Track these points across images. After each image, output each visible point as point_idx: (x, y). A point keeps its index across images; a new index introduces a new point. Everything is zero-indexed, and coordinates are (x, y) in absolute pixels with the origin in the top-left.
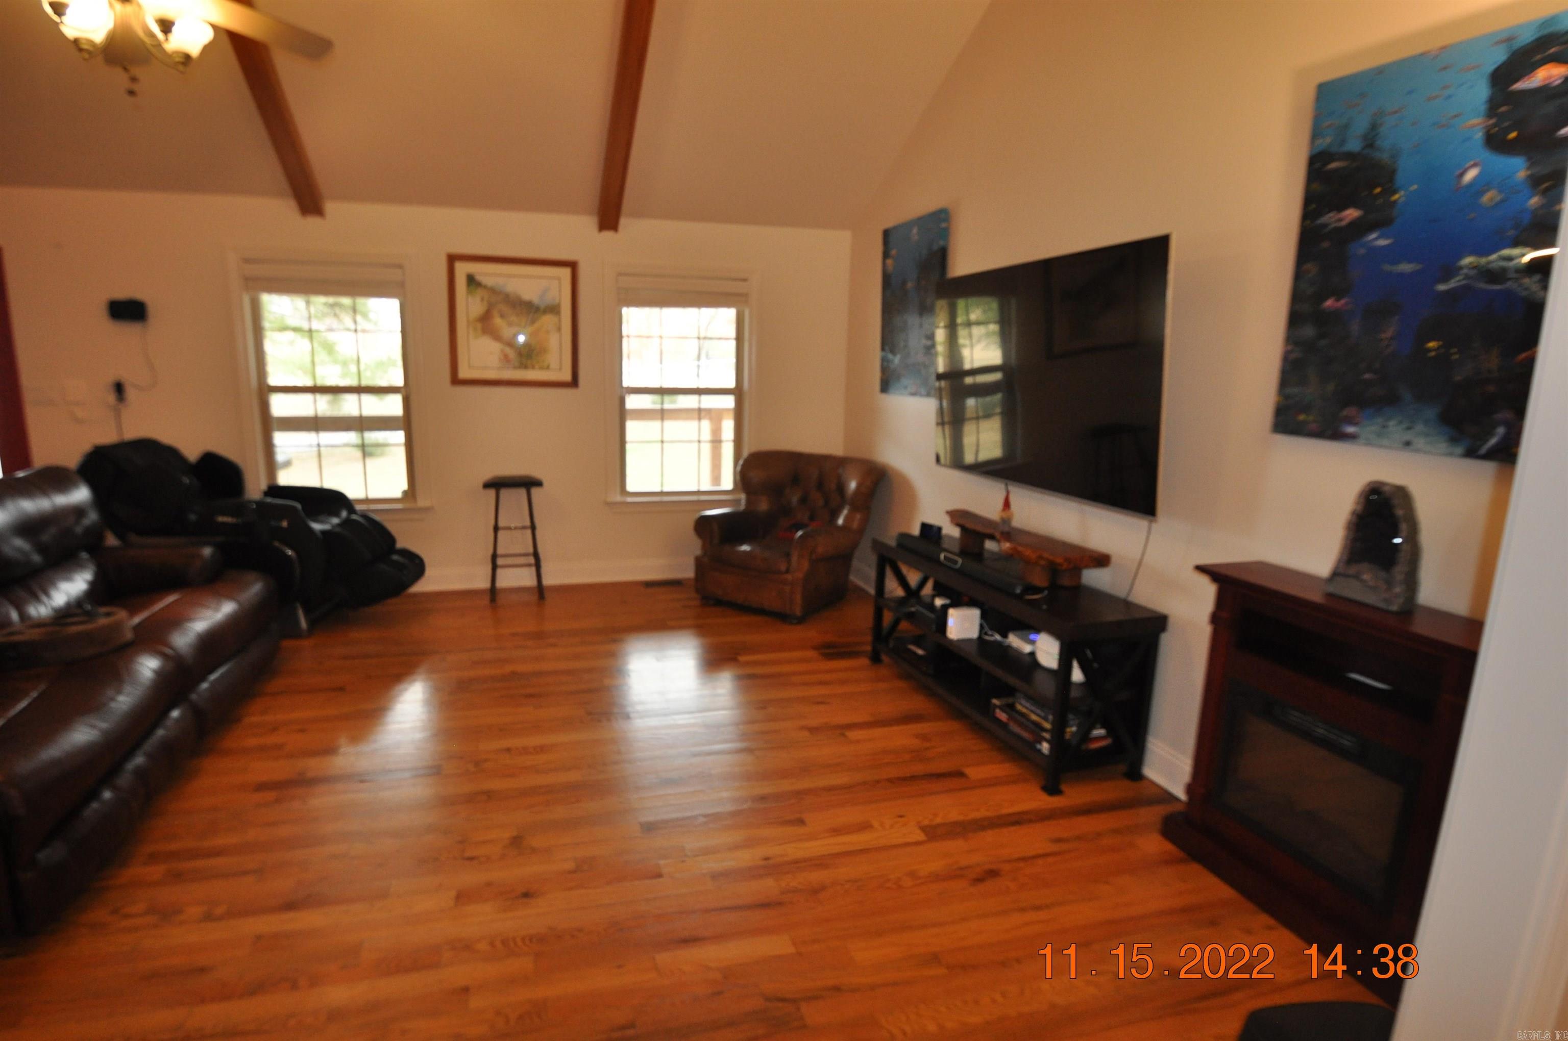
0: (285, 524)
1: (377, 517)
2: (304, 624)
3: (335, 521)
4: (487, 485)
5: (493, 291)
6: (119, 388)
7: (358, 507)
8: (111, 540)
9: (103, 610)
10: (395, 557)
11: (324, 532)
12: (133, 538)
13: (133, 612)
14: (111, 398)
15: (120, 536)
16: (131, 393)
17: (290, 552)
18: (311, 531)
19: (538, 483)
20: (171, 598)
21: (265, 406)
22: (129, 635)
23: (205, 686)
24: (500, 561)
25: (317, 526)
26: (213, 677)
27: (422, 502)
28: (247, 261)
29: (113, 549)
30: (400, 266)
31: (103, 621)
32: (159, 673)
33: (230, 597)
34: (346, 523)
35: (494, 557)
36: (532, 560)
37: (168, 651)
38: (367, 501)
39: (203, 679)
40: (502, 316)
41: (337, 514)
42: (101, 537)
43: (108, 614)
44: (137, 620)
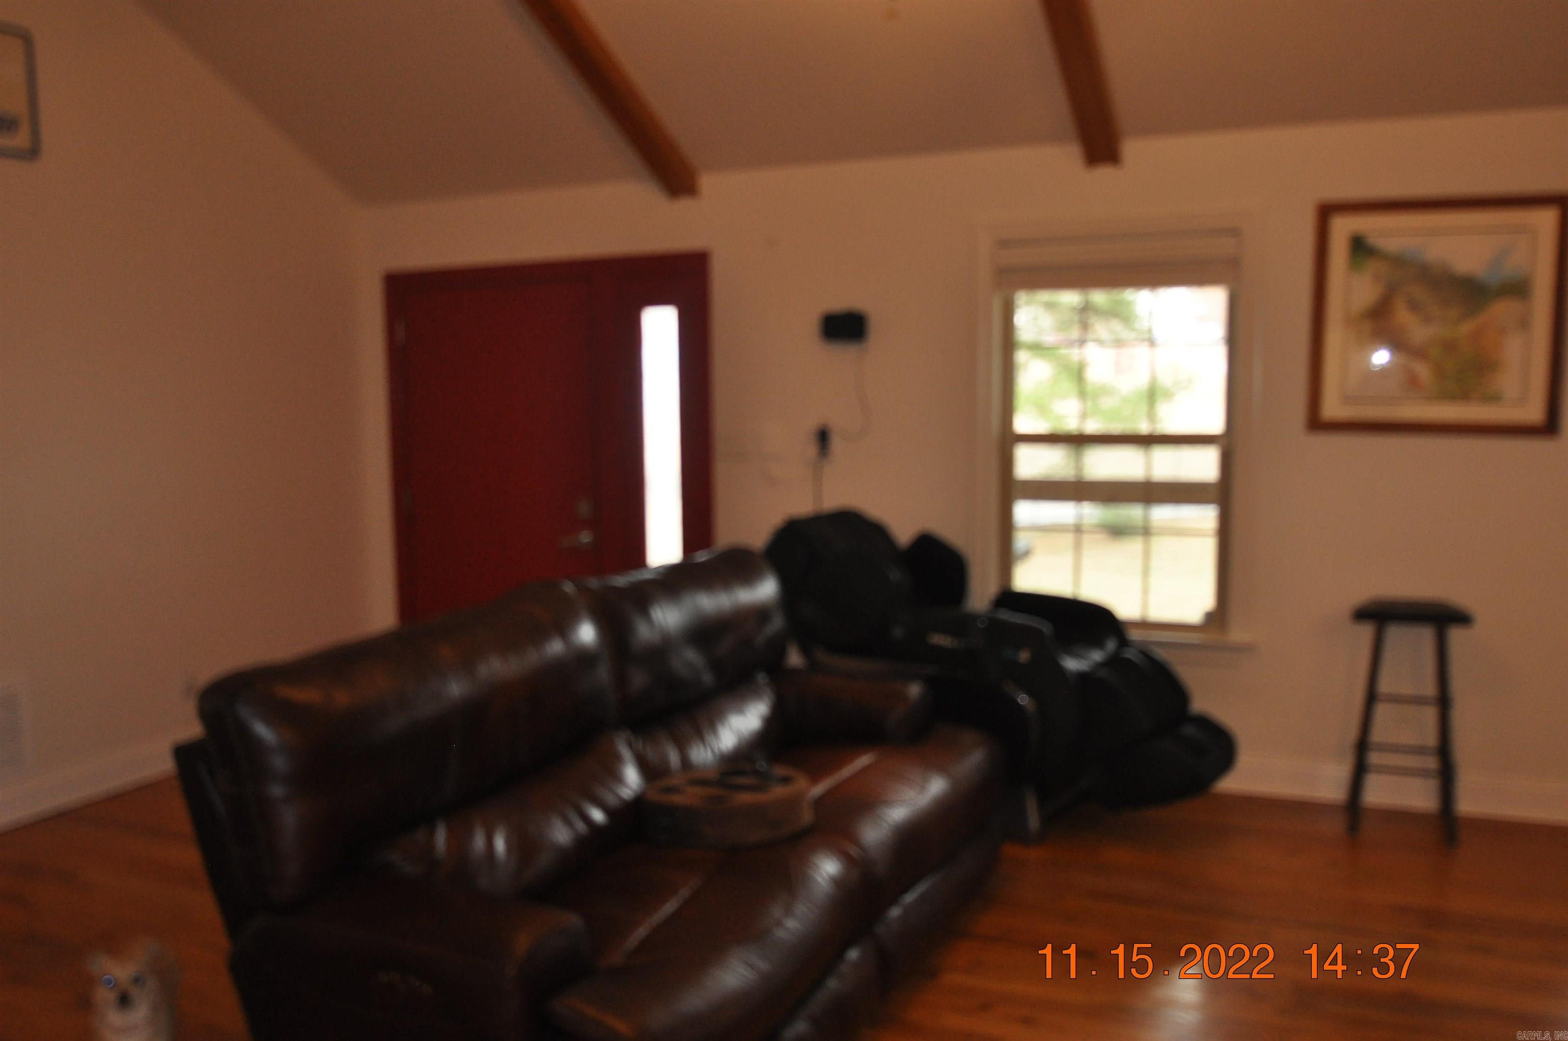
0: (1024, 656)
1: (1161, 654)
2: (1033, 821)
3: (1097, 656)
4: (1364, 614)
5: (1397, 261)
6: (823, 437)
7: (1135, 635)
8: (794, 659)
9: (780, 771)
10: (1189, 730)
11: (1082, 676)
12: (821, 655)
13: (815, 778)
14: (812, 450)
15: (806, 651)
16: (837, 443)
17: (1023, 699)
18: (1061, 671)
19: (1461, 618)
20: (864, 760)
21: (1007, 462)
22: (807, 816)
23: (895, 912)
24: (1374, 758)
25: (1072, 664)
26: (910, 898)
27: (1237, 634)
28: (1004, 244)
29: (795, 671)
30: (1235, 232)
31: (779, 791)
32: (838, 882)
33: (941, 769)
34: (1114, 662)
35: (1362, 746)
36: (1432, 763)
37: (853, 851)
38: (1144, 625)
39: (894, 900)
40: (1414, 306)
41: (1098, 643)
42: (782, 653)
43: (786, 780)
44: (818, 790)
